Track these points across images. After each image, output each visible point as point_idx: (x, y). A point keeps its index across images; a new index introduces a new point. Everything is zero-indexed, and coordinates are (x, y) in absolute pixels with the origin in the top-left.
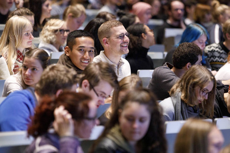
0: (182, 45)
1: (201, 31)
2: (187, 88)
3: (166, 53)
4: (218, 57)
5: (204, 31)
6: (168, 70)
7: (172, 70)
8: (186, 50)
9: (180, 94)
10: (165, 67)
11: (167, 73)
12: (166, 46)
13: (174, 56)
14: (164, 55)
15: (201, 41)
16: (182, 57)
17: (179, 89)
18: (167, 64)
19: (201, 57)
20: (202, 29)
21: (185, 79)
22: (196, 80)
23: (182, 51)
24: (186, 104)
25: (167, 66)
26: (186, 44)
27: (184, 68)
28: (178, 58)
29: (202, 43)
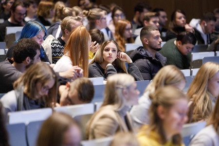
0: (21, 41)
1: (40, 28)
2: (30, 82)
3: (7, 50)
4: (58, 53)
5: (42, 27)
6: (9, 65)
7: (13, 65)
8: (25, 45)
9: (23, 88)
10: (6, 62)
11: (8, 68)
12: (7, 43)
13: (14, 51)
14: (5, 51)
15: (40, 37)
16: (21, 52)
17: (22, 84)
18: (8, 59)
19: (39, 51)
20: (40, 25)
21: (29, 74)
22: (38, 77)
23: (22, 46)
24: (28, 98)
25: (8, 61)
26: (25, 40)
27: (24, 62)
28: (18, 53)
29: (41, 38)
